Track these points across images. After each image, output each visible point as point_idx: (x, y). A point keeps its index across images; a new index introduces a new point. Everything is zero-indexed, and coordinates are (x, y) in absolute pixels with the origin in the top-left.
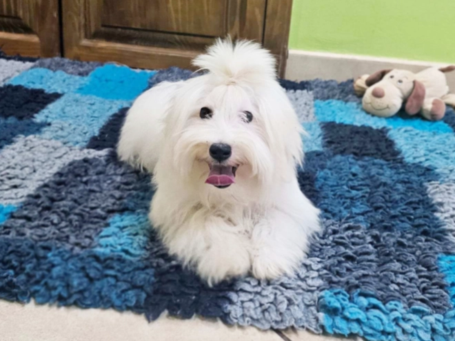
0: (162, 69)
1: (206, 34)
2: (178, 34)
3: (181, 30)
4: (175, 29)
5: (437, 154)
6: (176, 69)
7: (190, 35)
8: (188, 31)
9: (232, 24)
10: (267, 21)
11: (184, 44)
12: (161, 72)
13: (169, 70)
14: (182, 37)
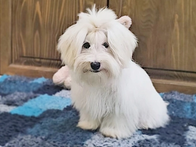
0: (166, 92)
2: (176, 71)
3: (179, 69)
4: (175, 68)
6: (176, 92)
7: (184, 71)
8: (183, 69)
11: (180, 77)
13: (171, 93)
14: (179, 73)
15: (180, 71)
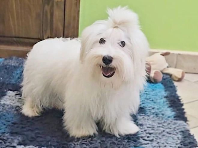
0: (6, 58)
1: (31, 37)
2: (15, 37)
3: (17, 35)
4: (14, 34)
5: (150, 100)
6: (14, 58)
7: (22, 38)
8: (21, 36)
9: (46, 31)
10: (65, 29)
11: (19, 43)
12: (6, 59)
13: (10, 58)
14: (18, 39)
15: (18, 37)
